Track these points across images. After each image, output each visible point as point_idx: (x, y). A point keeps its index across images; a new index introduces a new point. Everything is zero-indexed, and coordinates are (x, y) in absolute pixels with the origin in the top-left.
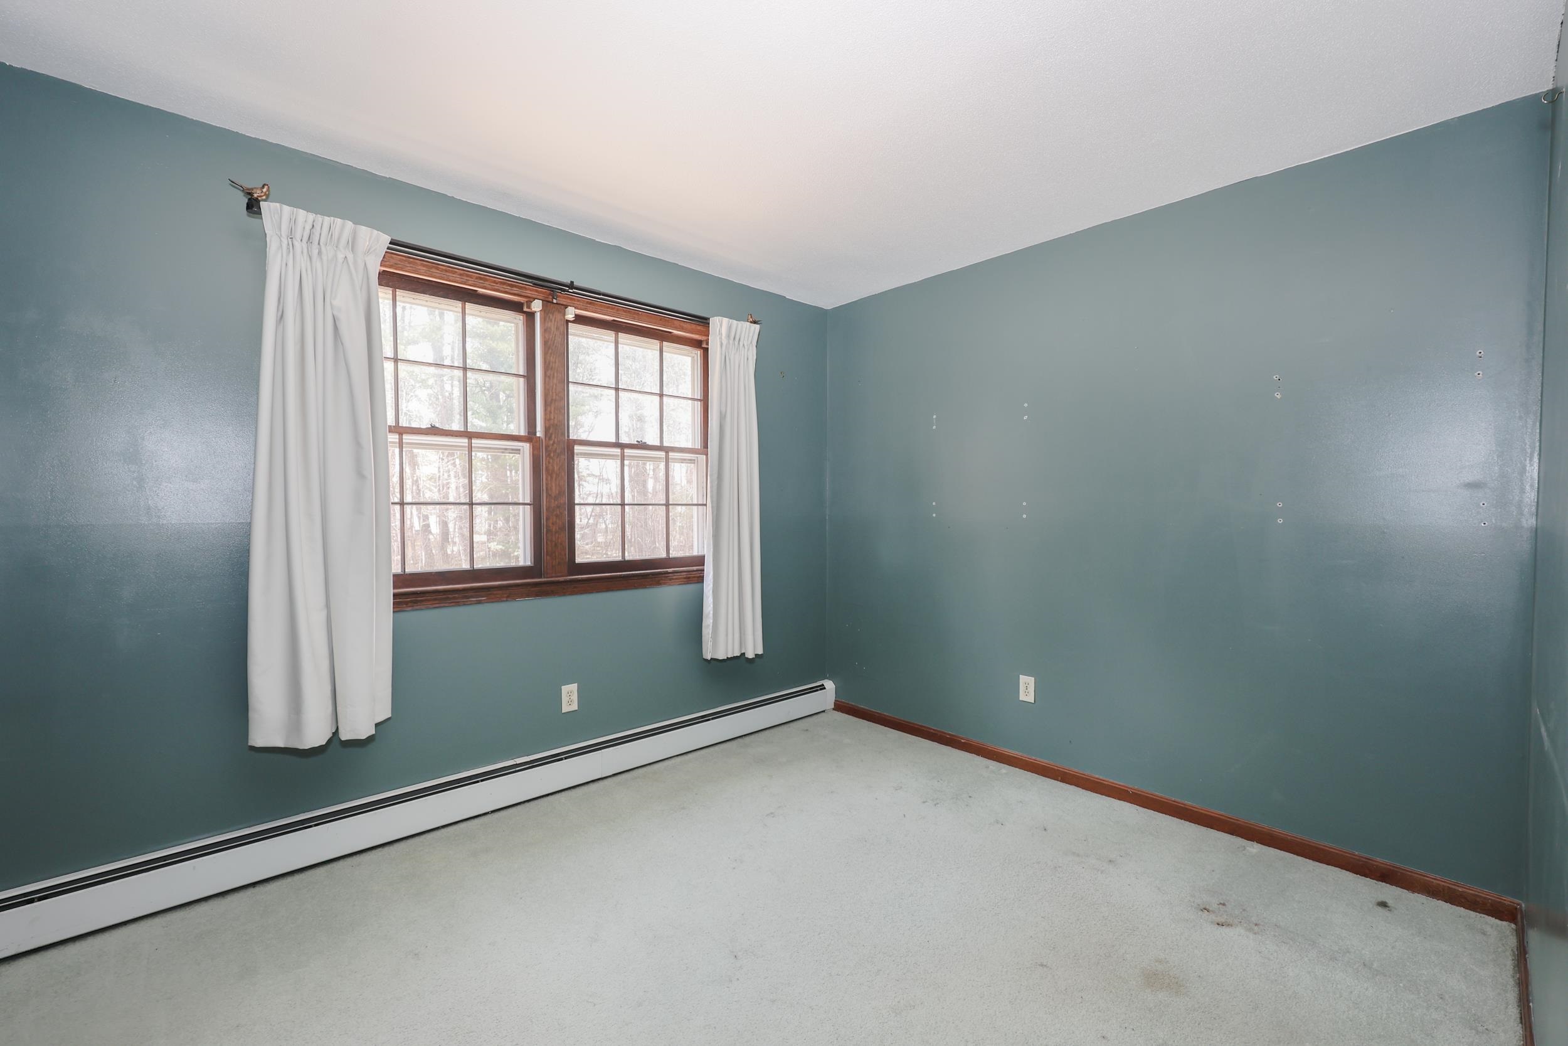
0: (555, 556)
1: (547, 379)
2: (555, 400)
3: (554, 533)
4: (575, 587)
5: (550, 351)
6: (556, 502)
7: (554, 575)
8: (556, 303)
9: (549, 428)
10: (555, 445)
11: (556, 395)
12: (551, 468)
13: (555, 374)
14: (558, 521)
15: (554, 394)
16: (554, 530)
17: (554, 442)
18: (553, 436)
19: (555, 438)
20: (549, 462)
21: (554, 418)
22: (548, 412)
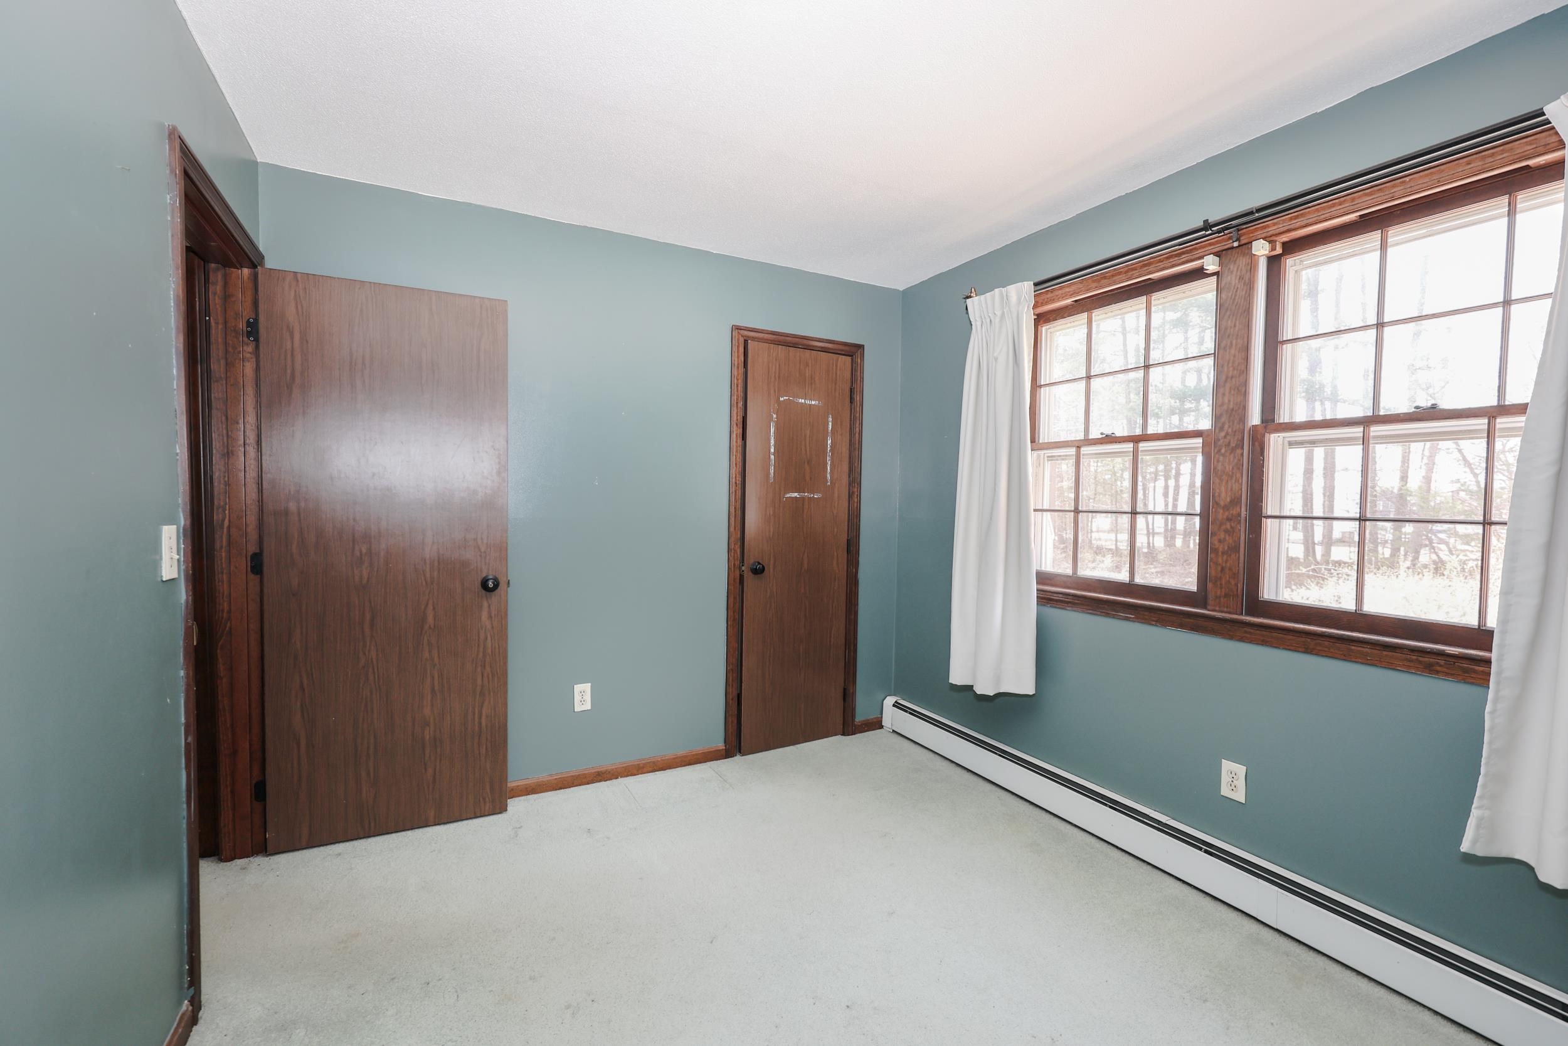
0: (1221, 584)
1: (1221, 352)
2: (1232, 377)
3: (1220, 554)
4: (1246, 632)
5: (1228, 313)
6: (1227, 513)
7: (1217, 608)
8: (1239, 246)
9: (1221, 415)
10: (1228, 437)
11: (1234, 369)
12: (1219, 467)
13: (1234, 342)
14: (1227, 538)
15: (1231, 369)
16: (1221, 549)
17: (1227, 434)
18: (1226, 426)
19: (1229, 427)
20: (1218, 461)
21: (1229, 401)
22: (1220, 395)
